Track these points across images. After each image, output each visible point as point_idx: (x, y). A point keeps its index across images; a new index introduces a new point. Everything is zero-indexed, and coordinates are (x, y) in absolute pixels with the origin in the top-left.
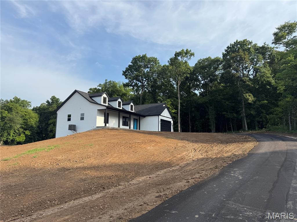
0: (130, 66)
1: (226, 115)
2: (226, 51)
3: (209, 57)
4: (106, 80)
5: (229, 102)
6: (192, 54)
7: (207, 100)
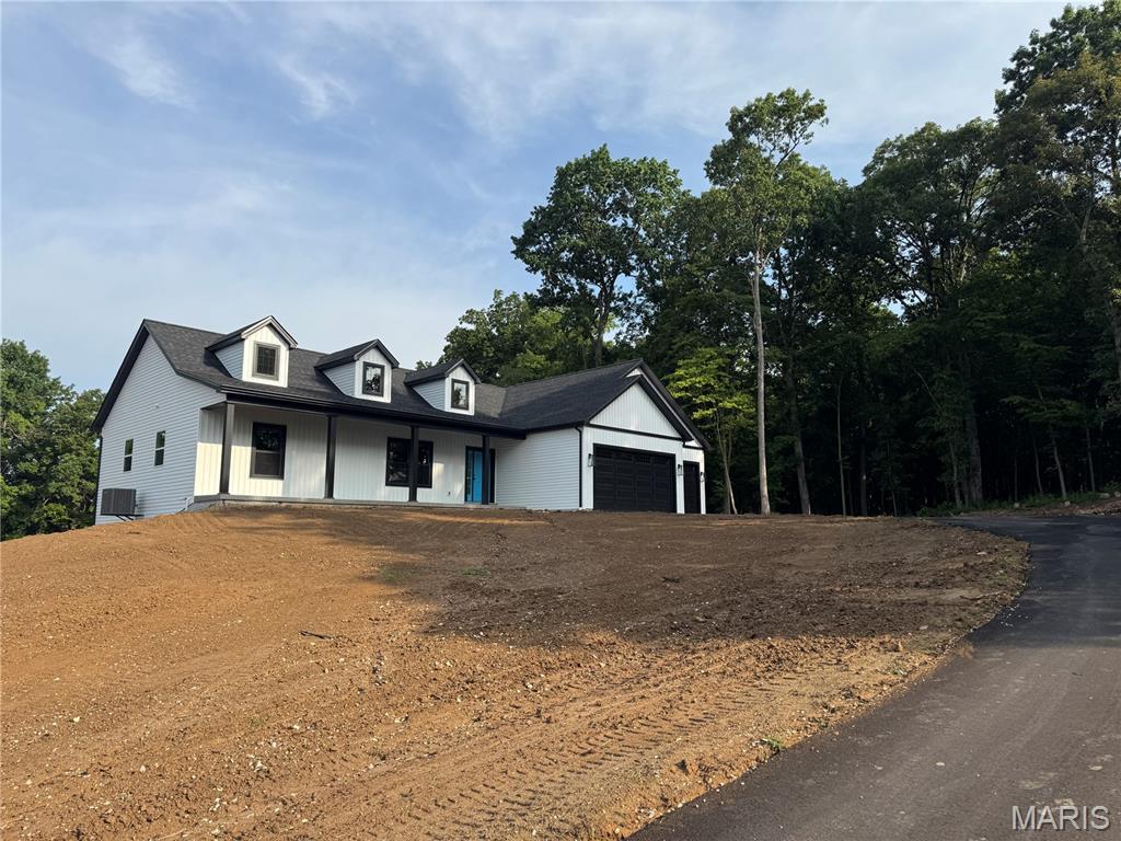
0: (540, 211)
1: (1022, 410)
2: (1009, 75)
3: (929, 126)
4: (498, 293)
5: (1036, 341)
6: (817, 112)
7: (917, 339)
